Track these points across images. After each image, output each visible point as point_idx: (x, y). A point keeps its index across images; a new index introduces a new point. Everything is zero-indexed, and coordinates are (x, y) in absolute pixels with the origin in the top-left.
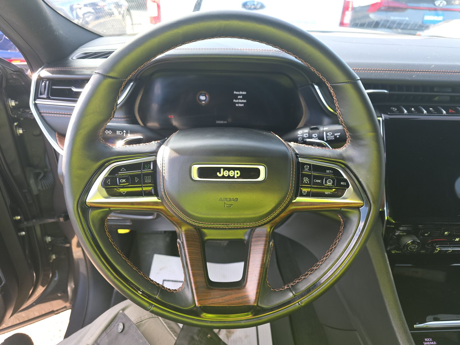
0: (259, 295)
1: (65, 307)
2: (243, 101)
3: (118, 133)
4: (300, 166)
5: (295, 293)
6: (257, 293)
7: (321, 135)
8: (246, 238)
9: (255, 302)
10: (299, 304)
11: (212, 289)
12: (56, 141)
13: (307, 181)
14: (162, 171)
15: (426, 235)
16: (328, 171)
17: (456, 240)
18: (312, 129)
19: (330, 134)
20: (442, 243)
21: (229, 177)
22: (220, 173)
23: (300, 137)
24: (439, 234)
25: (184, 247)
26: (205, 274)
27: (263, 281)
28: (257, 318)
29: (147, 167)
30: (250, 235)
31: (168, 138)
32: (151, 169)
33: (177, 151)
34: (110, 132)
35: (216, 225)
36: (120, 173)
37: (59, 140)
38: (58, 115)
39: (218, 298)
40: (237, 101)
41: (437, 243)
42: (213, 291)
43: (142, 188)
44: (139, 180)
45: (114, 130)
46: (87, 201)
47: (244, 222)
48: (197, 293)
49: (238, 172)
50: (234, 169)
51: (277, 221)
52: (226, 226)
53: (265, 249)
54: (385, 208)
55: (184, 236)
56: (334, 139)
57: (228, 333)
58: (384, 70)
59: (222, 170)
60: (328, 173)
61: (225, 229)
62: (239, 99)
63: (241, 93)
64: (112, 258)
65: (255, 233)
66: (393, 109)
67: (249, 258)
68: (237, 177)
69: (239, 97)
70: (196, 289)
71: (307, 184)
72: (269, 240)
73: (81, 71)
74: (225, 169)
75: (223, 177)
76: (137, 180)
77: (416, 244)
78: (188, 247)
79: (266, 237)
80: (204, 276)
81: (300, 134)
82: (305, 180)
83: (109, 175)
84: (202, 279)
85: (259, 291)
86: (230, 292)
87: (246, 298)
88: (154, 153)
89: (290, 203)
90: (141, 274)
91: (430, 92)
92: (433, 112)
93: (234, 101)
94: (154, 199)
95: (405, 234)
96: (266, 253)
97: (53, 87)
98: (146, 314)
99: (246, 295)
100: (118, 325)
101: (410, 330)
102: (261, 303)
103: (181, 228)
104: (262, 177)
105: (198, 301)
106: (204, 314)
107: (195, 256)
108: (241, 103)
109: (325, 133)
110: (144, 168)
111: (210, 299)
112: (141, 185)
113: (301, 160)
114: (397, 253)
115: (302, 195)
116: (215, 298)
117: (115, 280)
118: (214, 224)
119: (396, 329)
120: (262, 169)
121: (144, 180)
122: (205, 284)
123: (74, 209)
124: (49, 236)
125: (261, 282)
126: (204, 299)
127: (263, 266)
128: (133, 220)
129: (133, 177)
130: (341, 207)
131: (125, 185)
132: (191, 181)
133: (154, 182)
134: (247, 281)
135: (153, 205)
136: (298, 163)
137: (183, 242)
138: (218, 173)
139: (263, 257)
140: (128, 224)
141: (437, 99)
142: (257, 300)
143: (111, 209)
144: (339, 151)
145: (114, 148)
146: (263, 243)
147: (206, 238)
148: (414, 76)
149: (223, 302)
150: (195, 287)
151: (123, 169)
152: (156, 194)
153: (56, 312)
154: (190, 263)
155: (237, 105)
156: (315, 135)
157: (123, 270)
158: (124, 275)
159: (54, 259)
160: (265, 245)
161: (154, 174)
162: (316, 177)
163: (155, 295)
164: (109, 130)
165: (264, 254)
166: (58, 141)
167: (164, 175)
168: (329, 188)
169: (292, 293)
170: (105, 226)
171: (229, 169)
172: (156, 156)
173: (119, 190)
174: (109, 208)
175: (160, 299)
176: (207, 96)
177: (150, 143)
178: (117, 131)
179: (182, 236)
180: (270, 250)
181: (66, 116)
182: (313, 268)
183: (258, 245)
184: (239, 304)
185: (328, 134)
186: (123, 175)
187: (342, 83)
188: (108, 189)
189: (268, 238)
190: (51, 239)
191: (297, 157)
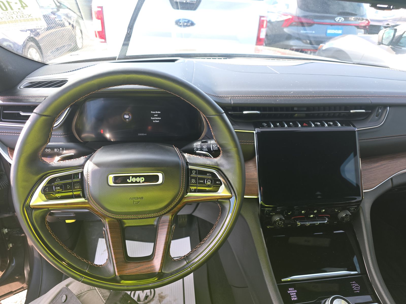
0: (163, 265)
1: (23, 288)
2: (158, 118)
3: (56, 150)
4: (189, 171)
5: (188, 261)
6: (161, 263)
7: (209, 146)
8: (155, 223)
9: (159, 270)
10: (190, 269)
11: (129, 263)
12: (8, 154)
13: (194, 182)
14: (87, 180)
15: (289, 214)
16: (208, 174)
17: (311, 217)
18: (203, 142)
19: (215, 146)
20: (301, 220)
21: (136, 182)
22: (129, 180)
23: (195, 148)
24: (298, 213)
25: (107, 233)
26: (124, 252)
27: (166, 254)
28: (161, 281)
29: (76, 177)
30: (158, 221)
31: (94, 153)
32: (79, 178)
33: (98, 165)
34: (50, 150)
35: (129, 217)
36: (55, 182)
37: (11, 153)
38: (9, 134)
39: (133, 268)
40: (154, 118)
41: (297, 219)
42: (129, 264)
43: (73, 193)
44: (71, 186)
45: (52, 148)
46: (31, 204)
47: (148, 214)
48: (117, 266)
49: (143, 178)
50: (140, 176)
51: (176, 211)
52: (137, 217)
53: (168, 231)
54: (259, 196)
55: (107, 225)
56: (217, 149)
57: (160, 299)
58: (257, 97)
59: (131, 177)
60: (208, 175)
61: (136, 219)
62: (155, 117)
63: (156, 112)
64: (51, 245)
65: (161, 220)
66: (264, 124)
67: (157, 238)
68: (142, 182)
69: (155, 115)
70: (116, 264)
71: (194, 184)
72: (171, 224)
73: (27, 100)
74: (133, 176)
75: (132, 182)
76: (69, 187)
77: (282, 221)
78: (110, 233)
79: (169, 222)
80: (123, 253)
81: (195, 145)
82: (192, 181)
83: (47, 184)
84: (121, 256)
85: (163, 261)
86: (142, 264)
87: (153, 267)
88: (82, 166)
89: (183, 197)
90: (74, 255)
91: (292, 111)
92: (292, 125)
93: (152, 118)
94: (82, 200)
95: (274, 214)
96: (168, 234)
97: (4, 112)
98: (86, 287)
99: (154, 266)
100: (62, 297)
101: (277, 283)
102: (164, 270)
103: (105, 219)
104: (160, 181)
105: (118, 272)
106: (122, 281)
107: (116, 240)
108: (157, 120)
109: (211, 145)
110: (74, 178)
111: (127, 270)
112: (72, 190)
113: (190, 167)
114: (271, 228)
115: (191, 192)
116: (130, 269)
117: (54, 261)
118: (127, 216)
119: (267, 283)
120: (160, 175)
121: (74, 187)
122: (124, 259)
123: (20, 211)
124: (5, 228)
125: (164, 255)
126: (122, 270)
127: (166, 244)
128: (75, 213)
129: (65, 185)
130: (218, 199)
131: (59, 191)
132: (108, 186)
133: (82, 189)
134: (154, 255)
135: (82, 204)
136: (188, 169)
137: (107, 230)
138: (128, 180)
139: (166, 237)
140: (72, 215)
141: (296, 115)
142: (161, 268)
143: (50, 209)
144: (216, 160)
145: (51, 165)
146: (167, 227)
147: (125, 226)
148: (278, 101)
149: (136, 272)
150: (115, 262)
151: (58, 180)
152: (84, 197)
153: (14, 293)
154: (112, 244)
155: (154, 121)
156: (205, 147)
157: (60, 253)
158: (60, 257)
159: (11, 248)
160: (168, 228)
161: (82, 183)
162: (200, 179)
163: (84, 269)
164: (48, 148)
165: (167, 235)
166: (9, 154)
167: (88, 182)
168: (208, 186)
169: (186, 261)
170: (46, 222)
171: (136, 177)
172: (83, 168)
173: (54, 195)
174: (48, 208)
175: (89, 272)
176: (130, 115)
177: (80, 159)
178: (55, 149)
179: (106, 225)
180: (172, 232)
181: (16, 134)
182: (201, 243)
183: (163, 228)
184: (148, 272)
185: (214, 146)
186: (58, 184)
187: (213, 115)
188: (46, 195)
189: (170, 223)
190: (7, 230)
191: (187, 165)
